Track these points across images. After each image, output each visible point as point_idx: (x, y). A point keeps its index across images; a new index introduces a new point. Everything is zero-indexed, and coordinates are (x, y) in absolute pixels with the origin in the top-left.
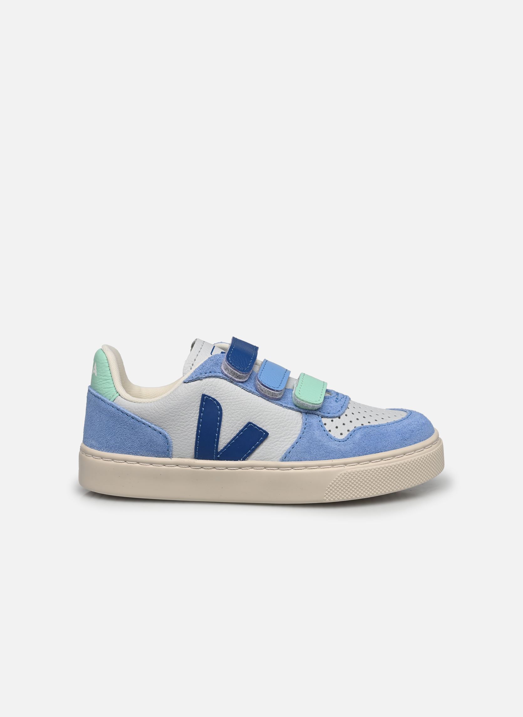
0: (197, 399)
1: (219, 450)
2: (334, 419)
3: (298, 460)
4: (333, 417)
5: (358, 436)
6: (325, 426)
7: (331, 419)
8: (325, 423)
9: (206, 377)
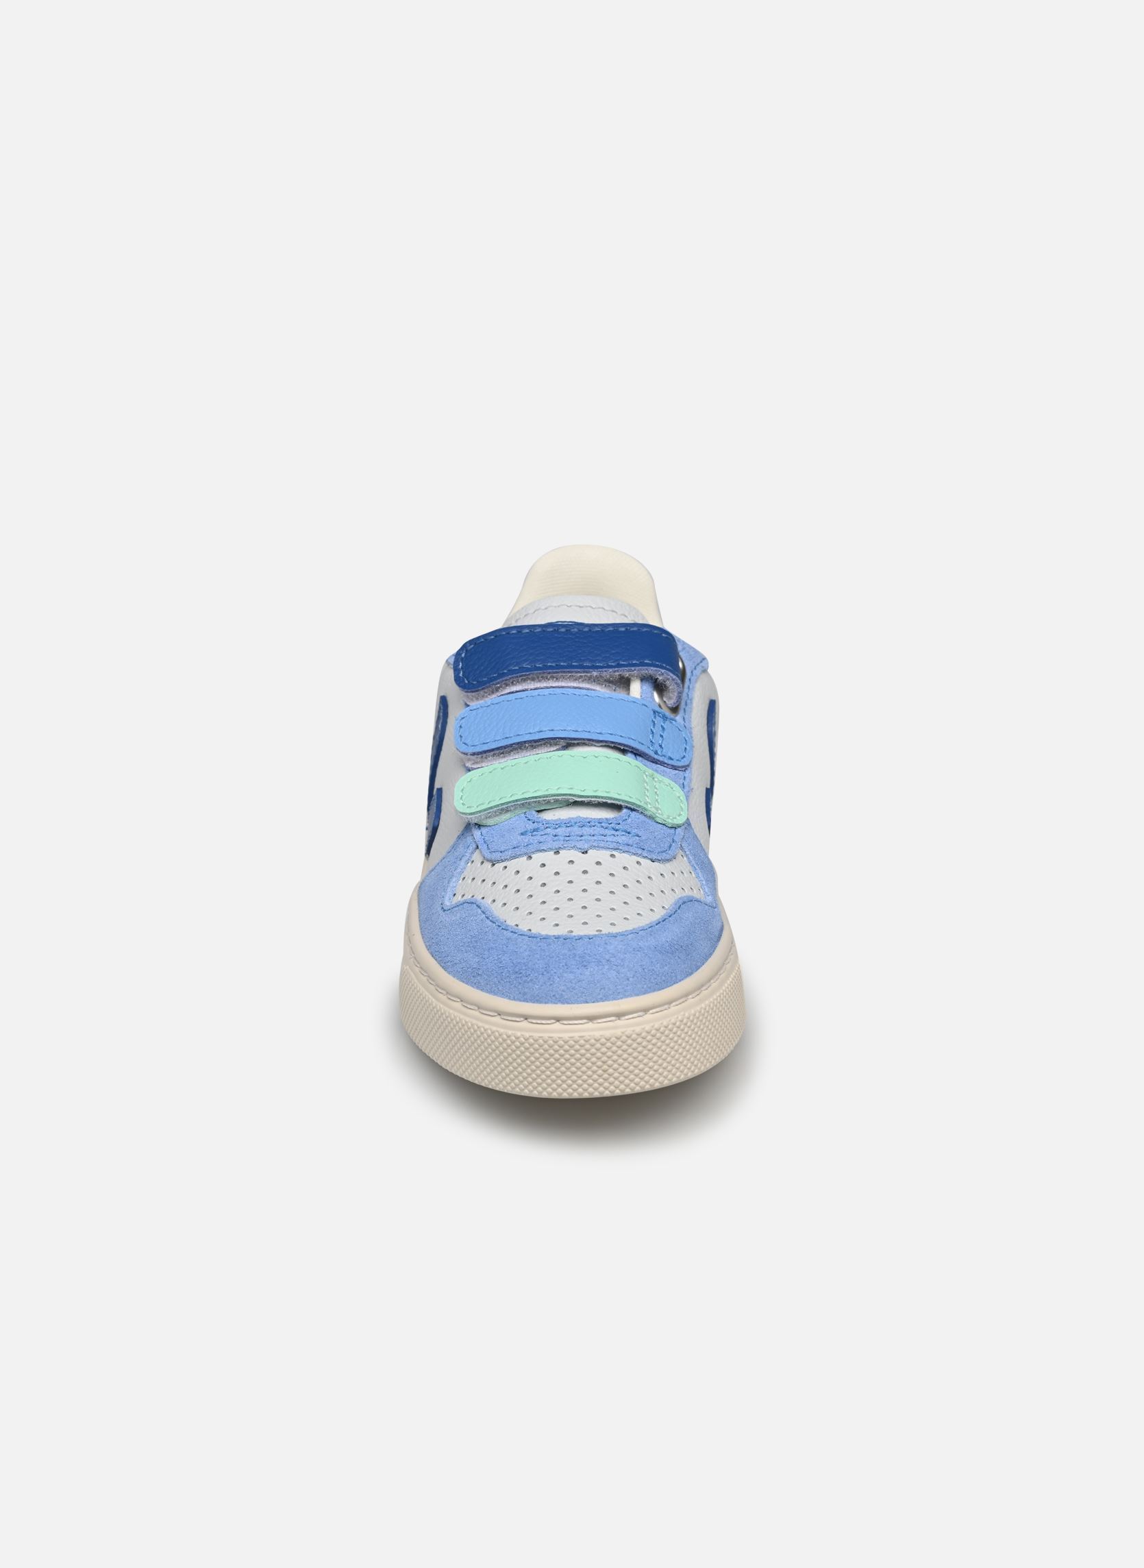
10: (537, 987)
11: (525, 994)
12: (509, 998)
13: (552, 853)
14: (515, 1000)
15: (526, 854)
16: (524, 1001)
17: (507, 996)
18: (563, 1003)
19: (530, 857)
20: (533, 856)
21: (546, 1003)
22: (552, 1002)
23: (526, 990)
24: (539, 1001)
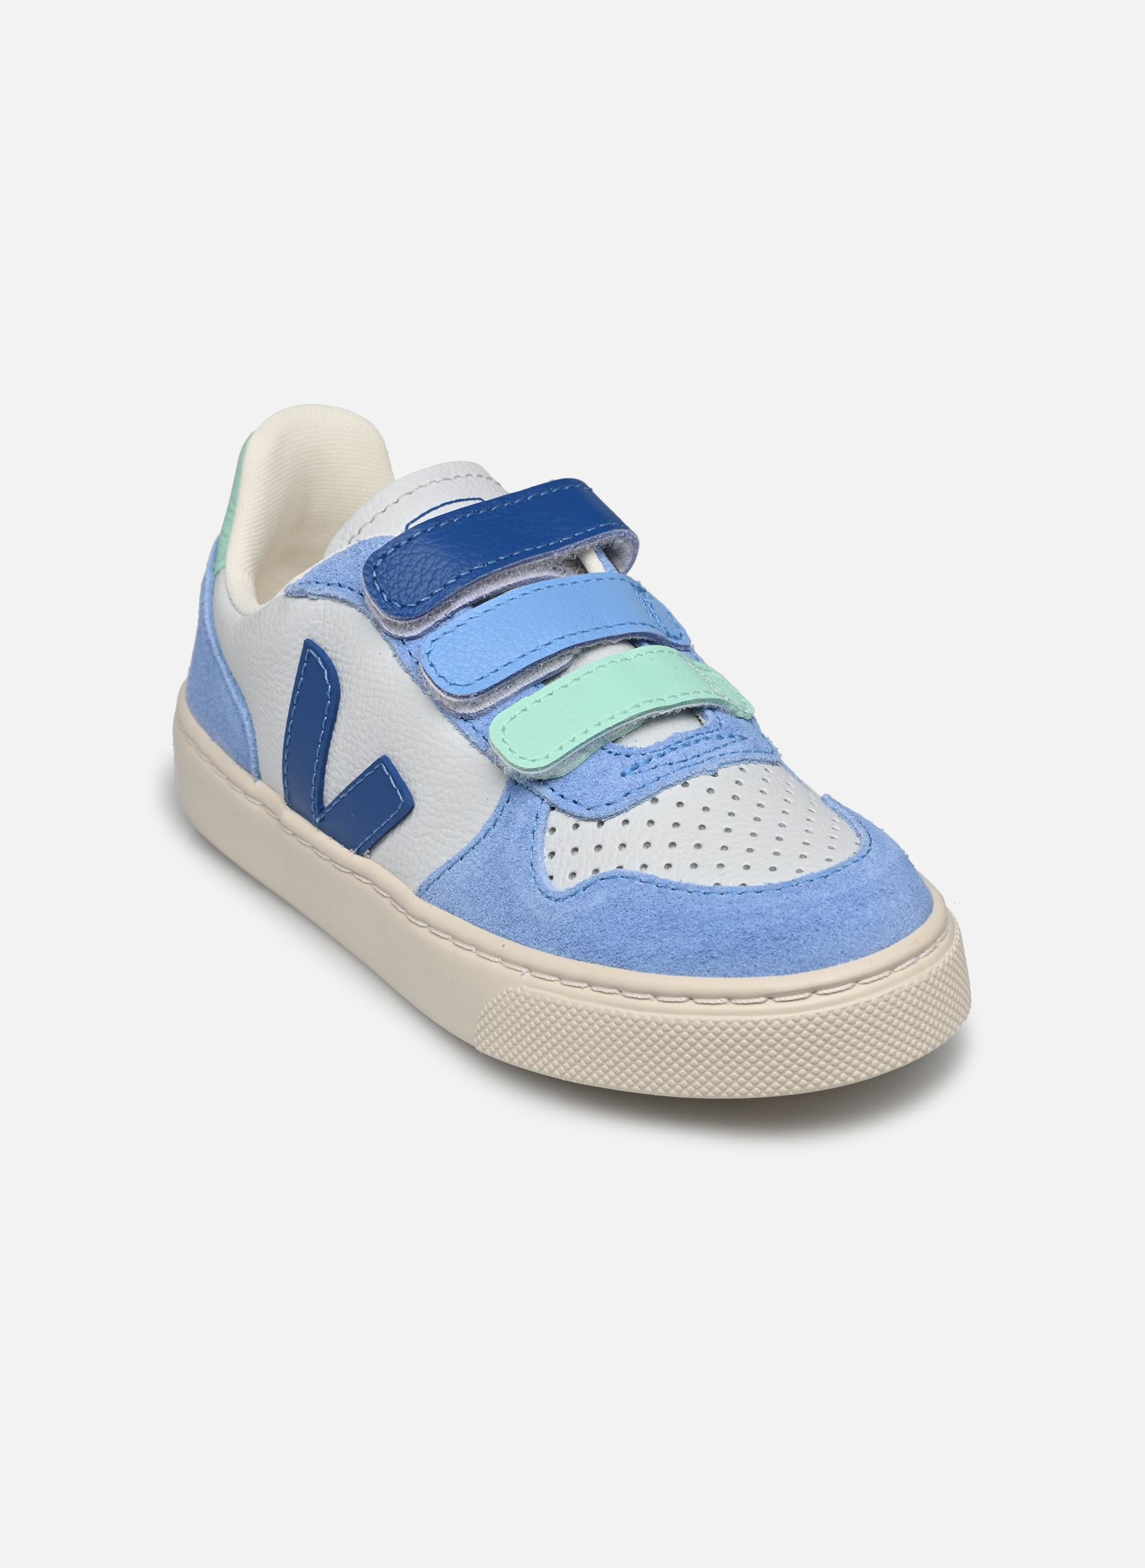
0: (295, 649)
1: (326, 805)
2: (582, 824)
3: (447, 910)
4: (579, 817)
5: (599, 897)
6: (547, 834)
7: (572, 821)
8: (555, 825)
9: (325, 596)
10: (816, 948)
11: (800, 962)
12: (778, 973)
13: (679, 786)
14: (787, 973)
15: (648, 796)
16: (801, 971)
17: (773, 972)
18: (855, 958)
19: (655, 800)
20: (658, 796)
21: (833, 965)
22: (841, 961)
23: (801, 956)
24: (823, 965)
